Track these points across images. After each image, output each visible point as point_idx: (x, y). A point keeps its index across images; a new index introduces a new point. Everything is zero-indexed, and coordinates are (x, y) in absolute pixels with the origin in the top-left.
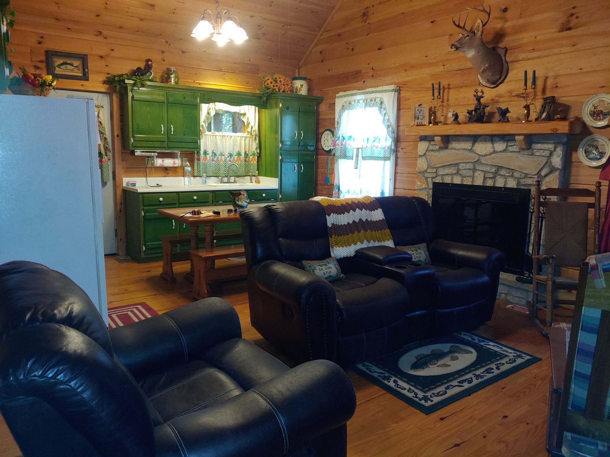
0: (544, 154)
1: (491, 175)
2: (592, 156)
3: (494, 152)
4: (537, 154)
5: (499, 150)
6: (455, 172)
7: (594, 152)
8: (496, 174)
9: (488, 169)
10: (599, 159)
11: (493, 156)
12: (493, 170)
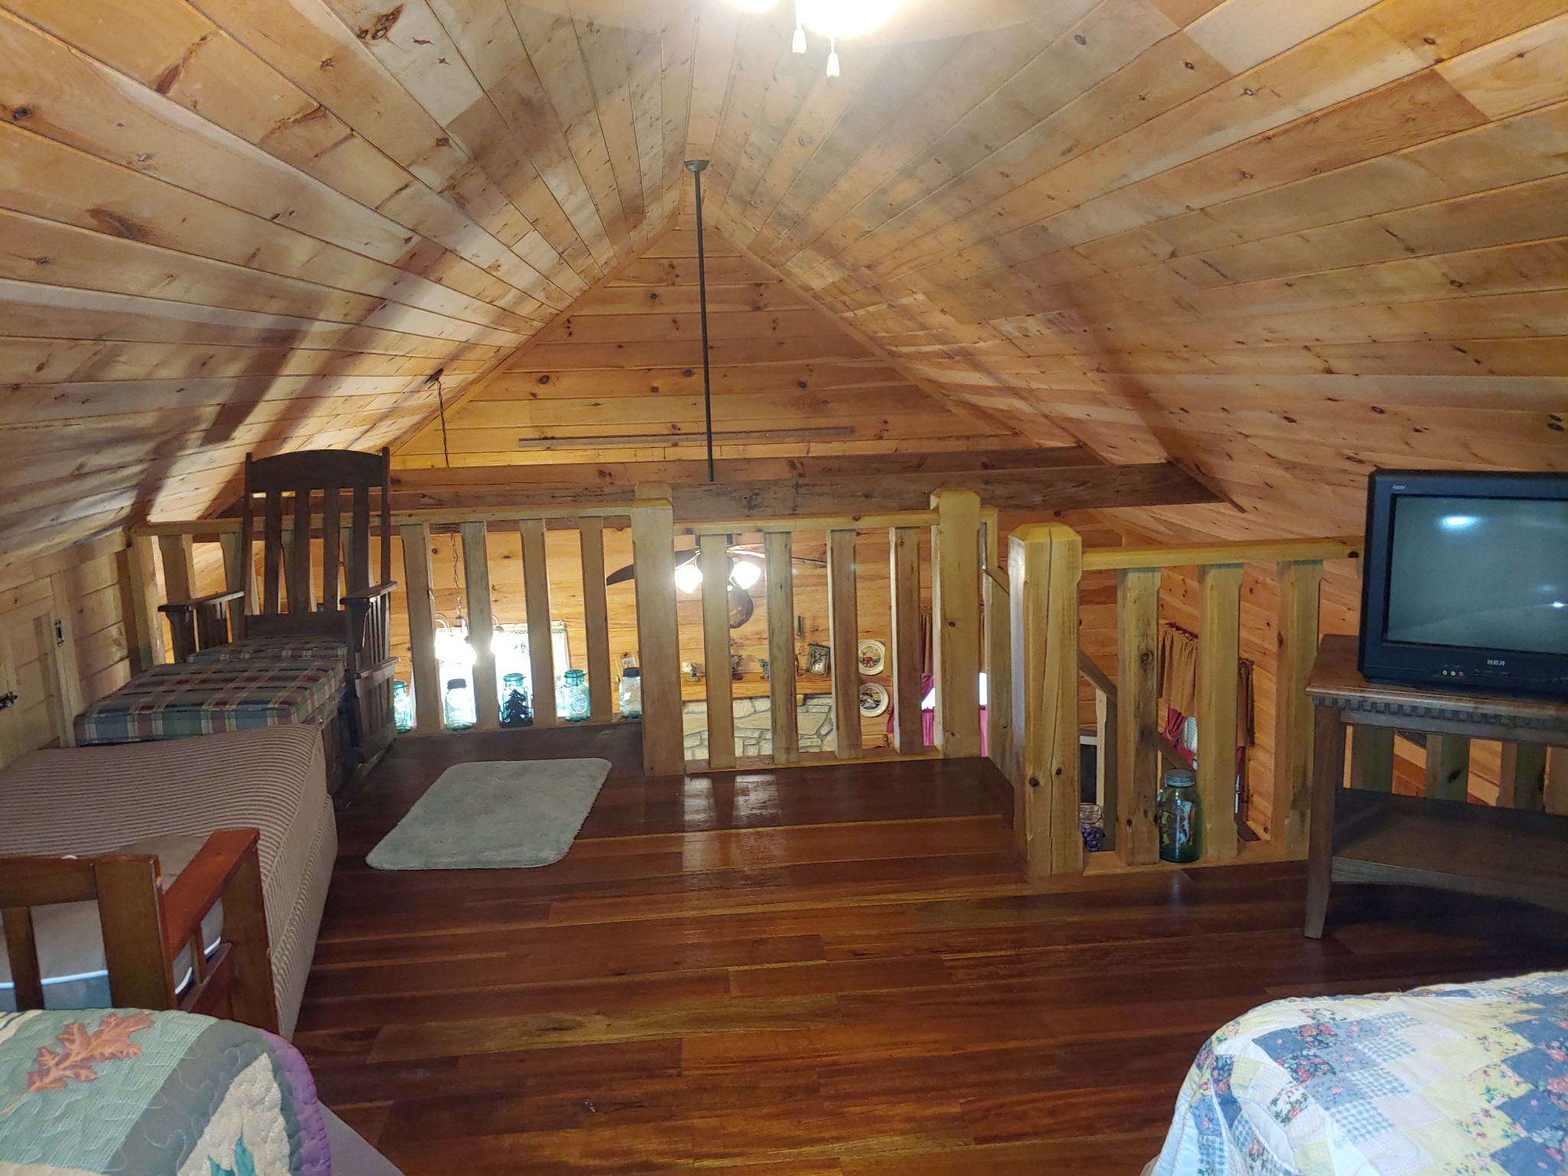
0: (822, 710)
1: (754, 742)
2: (867, 705)
3: (755, 712)
4: (814, 710)
5: (763, 709)
6: (698, 743)
7: (869, 700)
8: (759, 740)
9: (749, 734)
10: (874, 708)
11: (754, 717)
12: (756, 735)
